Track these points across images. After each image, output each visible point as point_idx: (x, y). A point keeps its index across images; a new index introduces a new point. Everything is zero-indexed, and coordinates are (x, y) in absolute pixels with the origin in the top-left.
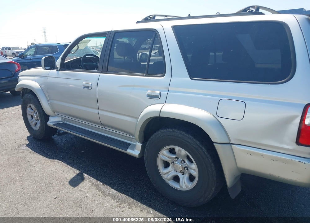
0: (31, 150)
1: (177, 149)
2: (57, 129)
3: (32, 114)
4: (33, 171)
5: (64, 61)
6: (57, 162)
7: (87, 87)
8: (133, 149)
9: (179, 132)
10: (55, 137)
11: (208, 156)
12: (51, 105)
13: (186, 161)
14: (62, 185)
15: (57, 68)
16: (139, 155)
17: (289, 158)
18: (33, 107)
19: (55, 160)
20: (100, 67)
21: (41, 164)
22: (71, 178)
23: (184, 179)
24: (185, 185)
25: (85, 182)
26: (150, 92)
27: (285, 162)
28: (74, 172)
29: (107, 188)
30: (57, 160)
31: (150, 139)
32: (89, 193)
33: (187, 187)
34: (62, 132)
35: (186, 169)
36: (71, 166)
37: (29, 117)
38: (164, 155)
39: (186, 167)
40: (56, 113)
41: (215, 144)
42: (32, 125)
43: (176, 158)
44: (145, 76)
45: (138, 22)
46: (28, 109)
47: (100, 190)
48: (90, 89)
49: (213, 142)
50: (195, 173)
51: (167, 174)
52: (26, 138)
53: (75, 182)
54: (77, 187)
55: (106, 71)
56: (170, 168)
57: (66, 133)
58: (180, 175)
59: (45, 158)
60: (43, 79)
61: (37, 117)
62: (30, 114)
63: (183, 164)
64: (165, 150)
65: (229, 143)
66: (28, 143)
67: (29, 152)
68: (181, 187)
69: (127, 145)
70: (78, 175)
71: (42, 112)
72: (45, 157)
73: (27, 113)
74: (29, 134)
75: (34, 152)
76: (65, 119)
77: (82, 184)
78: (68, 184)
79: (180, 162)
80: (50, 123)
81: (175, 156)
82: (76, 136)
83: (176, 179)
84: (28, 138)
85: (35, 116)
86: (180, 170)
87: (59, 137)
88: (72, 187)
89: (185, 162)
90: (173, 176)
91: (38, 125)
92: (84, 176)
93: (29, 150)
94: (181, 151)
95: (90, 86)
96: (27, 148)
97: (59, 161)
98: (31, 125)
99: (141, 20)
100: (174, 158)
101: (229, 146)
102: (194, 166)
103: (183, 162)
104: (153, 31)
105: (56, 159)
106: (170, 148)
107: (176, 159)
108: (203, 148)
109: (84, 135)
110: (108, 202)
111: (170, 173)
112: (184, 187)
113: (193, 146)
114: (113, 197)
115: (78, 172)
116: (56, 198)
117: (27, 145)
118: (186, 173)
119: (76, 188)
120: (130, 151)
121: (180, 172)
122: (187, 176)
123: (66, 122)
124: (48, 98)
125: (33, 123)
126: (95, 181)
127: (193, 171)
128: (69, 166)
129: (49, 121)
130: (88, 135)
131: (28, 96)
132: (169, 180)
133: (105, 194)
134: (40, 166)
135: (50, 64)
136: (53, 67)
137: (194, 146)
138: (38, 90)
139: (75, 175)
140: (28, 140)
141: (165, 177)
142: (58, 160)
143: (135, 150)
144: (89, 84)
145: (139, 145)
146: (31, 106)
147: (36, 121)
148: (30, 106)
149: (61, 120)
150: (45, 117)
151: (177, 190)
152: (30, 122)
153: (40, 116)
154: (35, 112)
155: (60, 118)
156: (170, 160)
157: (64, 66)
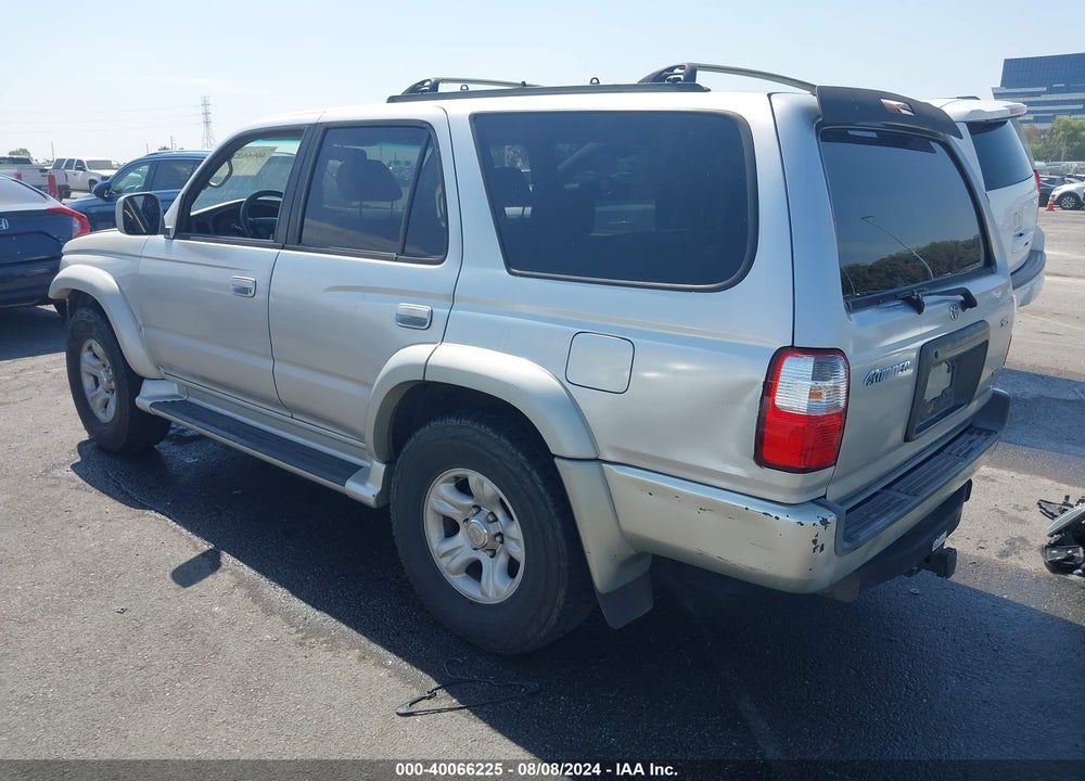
0: (81, 481)
1: (474, 478)
2: (169, 422)
3: (94, 371)
4: (74, 536)
5: (190, 212)
6: (151, 516)
7: (243, 291)
8: (363, 481)
9: (476, 427)
10: (164, 447)
11: (547, 497)
12: (148, 344)
13: (500, 514)
14: (151, 579)
15: (166, 232)
16: (378, 497)
17: (757, 508)
18: (98, 349)
19: (147, 512)
20: (281, 230)
21: (102, 520)
22: (182, 562)
23: (493, 569)
24: (495, 587)
25: (219, 574)
26: (407, 307)
27: (731, 513)
28: (196, 548)
29: (279, 594)
30: (152, 513)
31: (404, 450)
32: (221, 604)
33: (498, 593)
34: (188, 434)
35: (498, 539)
36: (190, 529)
37: (88, 383)
38: (442, 496)
39: (500, 534)
40: (165, 371)
41: (556, 460)
42: (96, 406)
43: (474, 506)
44: (396, 260)
45: (392, 99)
46: (86, 356)
47: (256, 597)
48: (250, 295)
49: (555, 456)
50: (519, 552)
51: (450, 554)
52: (75, 446)
53: (188, 575)
54: (194, 587)
55: (296, 242)
56: (460, 538)
57: (201, 437)
58: (484, 557)
59: (118, 504)
60: (126, 262)
61: (109, 382)
62: (89, 371)
63: (491, 526)
64: (443, 482)
65: (596, 460)
66: (78, 460)
67: (72, 485)
68: (484, 593)
69: (349, 470)
70: (204, 555)
71: (122, 365)
72: (120, 501)
73: (83, 371)
74: (85, 436)
75: (88, 486)
76: (189, 391)
77: (209, 580)
78: (168, 577)
79: (482, 518)
80: (143, 402)
81: (469, 502)
82: (228, 448)
83: (474, 570)
84: (81, 447)
85: (104, 377)
86: (481, 542)
87: (175, 449)
88: (177, 586)
89: (496, 520)
90: (468, 560)
91: (112, 407)
92: (223, 560)
93: (74, 481)
94: (482, 484)
95: (252, 286)
96: (72, 474)
97: (158, 515)
98: (92, 404)
99: (399, 93)
100: (468, 505)
101: (594, 465)
102: (515, 530)
103: (491, 518)
104: (422, 128)
105: (150, 509)
106: (456, 478)
107: (474, 511)
108: (534, 473)
109: (235, 437)
110: (271, 631)
111: (458, 552)
112: (490, 595)
113: (507, 468)
114: (289, 618)
115: (205, 546)
116: (123, 611)
117: (74, 467)
118: (500, 552)
119: (188, 589)
120: (352, 487)
121: (484, 548)
122: (502, 560)
123: (191, 399)
124: (141, 324)
125: (99, 401)
126: (249, 573)
127: (513, 543)
128: (184, 530)
129: (141, 394)
130: (243, 437)
131: (84, 314)
132: (455, 573)
133: (269, 610)
134: (97, 525)
135: (144, 219)
136: (154, 227)
137: (510, 467)
138: (112, 295)
139: (195, 554)
140: (79, 452)
141: (442, 563)
142: (156, 511)
143: (369, 485)
144: (248, 279)
145: (379, 468)
146: (94, 346)
147: (108, 396)
148: (90, 348)
149: (177, 393)
150: (130, 381)
151: (472, 604)
152: (89, 395)
153: (117, 378)
154: (104, 366)
155: (176, 385)
156: (459, 512)
157: (189, 227)
